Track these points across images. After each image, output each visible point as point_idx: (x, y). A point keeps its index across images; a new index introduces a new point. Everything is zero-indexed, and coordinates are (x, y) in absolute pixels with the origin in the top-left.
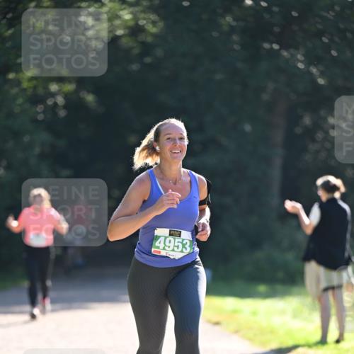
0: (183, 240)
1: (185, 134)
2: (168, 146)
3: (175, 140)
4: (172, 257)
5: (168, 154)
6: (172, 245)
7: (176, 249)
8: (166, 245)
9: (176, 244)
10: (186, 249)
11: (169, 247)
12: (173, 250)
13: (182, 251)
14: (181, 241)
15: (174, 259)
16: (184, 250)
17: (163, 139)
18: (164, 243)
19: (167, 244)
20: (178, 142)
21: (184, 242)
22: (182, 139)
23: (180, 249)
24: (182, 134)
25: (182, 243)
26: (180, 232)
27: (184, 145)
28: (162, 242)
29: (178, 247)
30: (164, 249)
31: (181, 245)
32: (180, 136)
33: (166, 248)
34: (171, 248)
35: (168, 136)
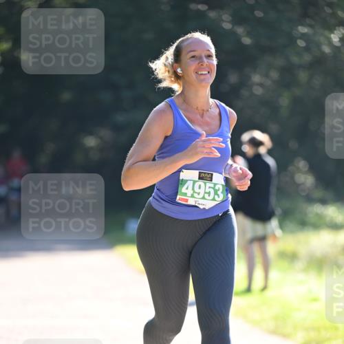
0: (215, 184)
1: (213, 50)
2: (193, 66)
3: (200, 58)
4: (201, 207)
5: (194, 76)
6: (202, 191)
7: (206, 196)
8: (194, 192)
9: (207, 190)
10: (219, 197)
11: (199, 194)
12: (204, 198)
13: (214, 199)
14: (212, 185)
15: (204, 209)
16: (216, 197)
17: (185, 57)
18: (193, 189)
19: (197, 189)
20: (205, 60)
21: (217, 188)
22: (209, 56)
23: (211, 197)
24: (209, 51)
25: (214, 188)
26: (212, 175)
27: (213, 65)
28: (190, 188)
29: (209, 193)
30: (192, 196)
31: (212, 191)
32: (208, 53)
33: (195, 195)
34: (201, 196)
35: (192, 54)
